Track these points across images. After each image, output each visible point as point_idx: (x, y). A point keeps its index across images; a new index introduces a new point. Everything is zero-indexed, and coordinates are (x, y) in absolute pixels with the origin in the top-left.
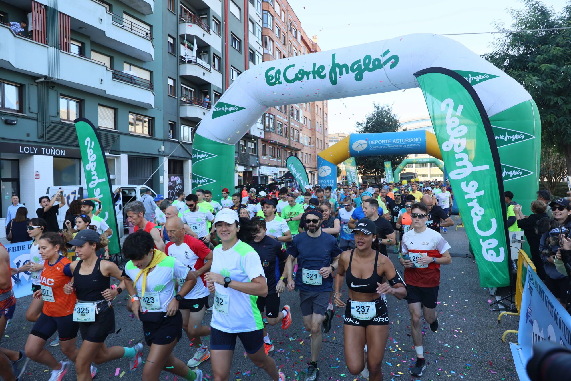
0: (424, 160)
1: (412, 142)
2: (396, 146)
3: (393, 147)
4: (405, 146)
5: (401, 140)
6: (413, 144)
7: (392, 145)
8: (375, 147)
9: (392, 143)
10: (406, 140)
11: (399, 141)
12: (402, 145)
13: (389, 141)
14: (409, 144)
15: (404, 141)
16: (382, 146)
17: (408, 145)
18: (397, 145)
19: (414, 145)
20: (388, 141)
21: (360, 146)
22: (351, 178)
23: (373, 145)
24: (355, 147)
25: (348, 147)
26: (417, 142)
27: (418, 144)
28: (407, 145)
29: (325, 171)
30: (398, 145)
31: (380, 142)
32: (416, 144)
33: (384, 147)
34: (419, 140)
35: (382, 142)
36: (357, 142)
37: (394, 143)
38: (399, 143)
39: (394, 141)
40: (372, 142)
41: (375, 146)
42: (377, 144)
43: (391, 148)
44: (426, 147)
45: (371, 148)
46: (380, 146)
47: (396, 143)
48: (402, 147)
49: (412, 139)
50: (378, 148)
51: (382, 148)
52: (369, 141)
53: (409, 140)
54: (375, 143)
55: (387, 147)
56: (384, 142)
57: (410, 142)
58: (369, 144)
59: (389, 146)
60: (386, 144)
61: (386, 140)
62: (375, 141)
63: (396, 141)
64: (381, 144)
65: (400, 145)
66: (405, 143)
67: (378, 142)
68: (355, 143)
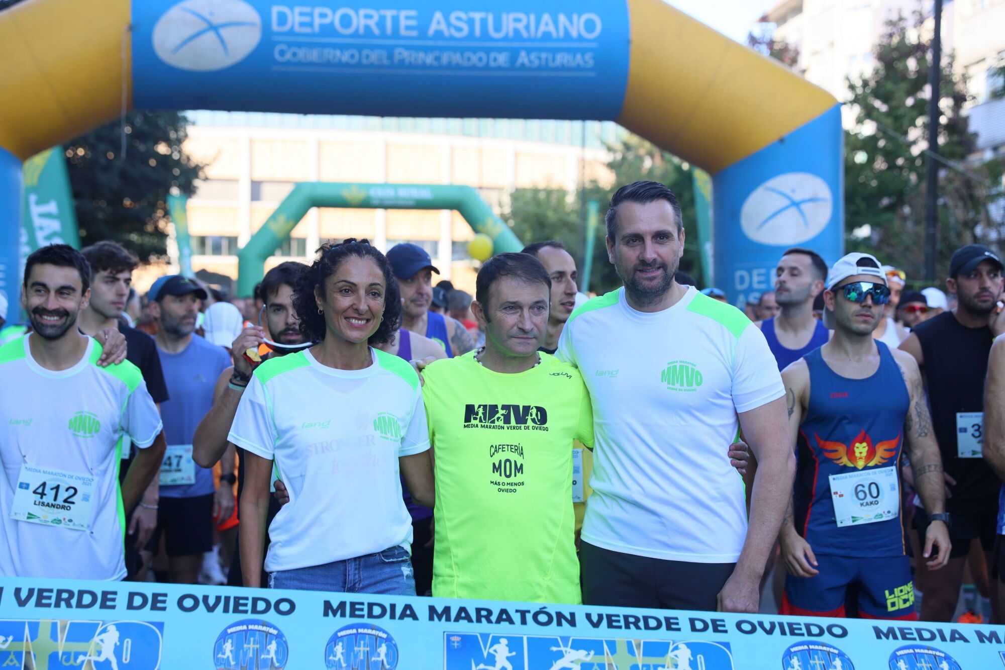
1: (547, 36)
2: (445, 58)
3: (429, 59)
4: (502, 59)
5: (484, 22)
6: (554, 51)
7: (427, 50)
8: (313, 55)
10: (512, 22)
11: (471, 22)
12: (488, 51)
13: (406, 18)
14: (529, 51)
15: (498, 28)
16: (360, 48)
17: (523, 58)
18: (454, 49)
19: (562, 59)
20: (396, 20)
21: (210, 36)
23: (295, 41)
25: (127, 37)
26: (580, 38)
27: (583, 51)
28: (515, 54)
30: (462, 50)
31: (346, 21)
32: (573, 51)
33: (374, 56)
34: (590, 25)
35: (362, 19)
37: (439, 34)
38: (471, 36)
39: (438, 22)
40: (295, 17)
41: (311, 46)
42: (328, 30)
43: (411, 66)
44: (623, 76)
45: (283, 55)
46: (343, 47)
47: (452, 38)
48: (487, 67)
49: (546, 17)
50: (328, 64)
51: (359, 64)
52: (275, 10)
53: (527, 27)
54: (311, 24)
55: (390, 56)
56: (372, 23)
57: (535, 40)
58: (275, 27)
59: (405, 54)
60: (383, 35)
61: (389, 14)
62: (311, 15)
63: (449, 24)
64: (356, 34)
65: (475, 50)
66: (506, 39)
67: (334, 18)
68: (174, 13)
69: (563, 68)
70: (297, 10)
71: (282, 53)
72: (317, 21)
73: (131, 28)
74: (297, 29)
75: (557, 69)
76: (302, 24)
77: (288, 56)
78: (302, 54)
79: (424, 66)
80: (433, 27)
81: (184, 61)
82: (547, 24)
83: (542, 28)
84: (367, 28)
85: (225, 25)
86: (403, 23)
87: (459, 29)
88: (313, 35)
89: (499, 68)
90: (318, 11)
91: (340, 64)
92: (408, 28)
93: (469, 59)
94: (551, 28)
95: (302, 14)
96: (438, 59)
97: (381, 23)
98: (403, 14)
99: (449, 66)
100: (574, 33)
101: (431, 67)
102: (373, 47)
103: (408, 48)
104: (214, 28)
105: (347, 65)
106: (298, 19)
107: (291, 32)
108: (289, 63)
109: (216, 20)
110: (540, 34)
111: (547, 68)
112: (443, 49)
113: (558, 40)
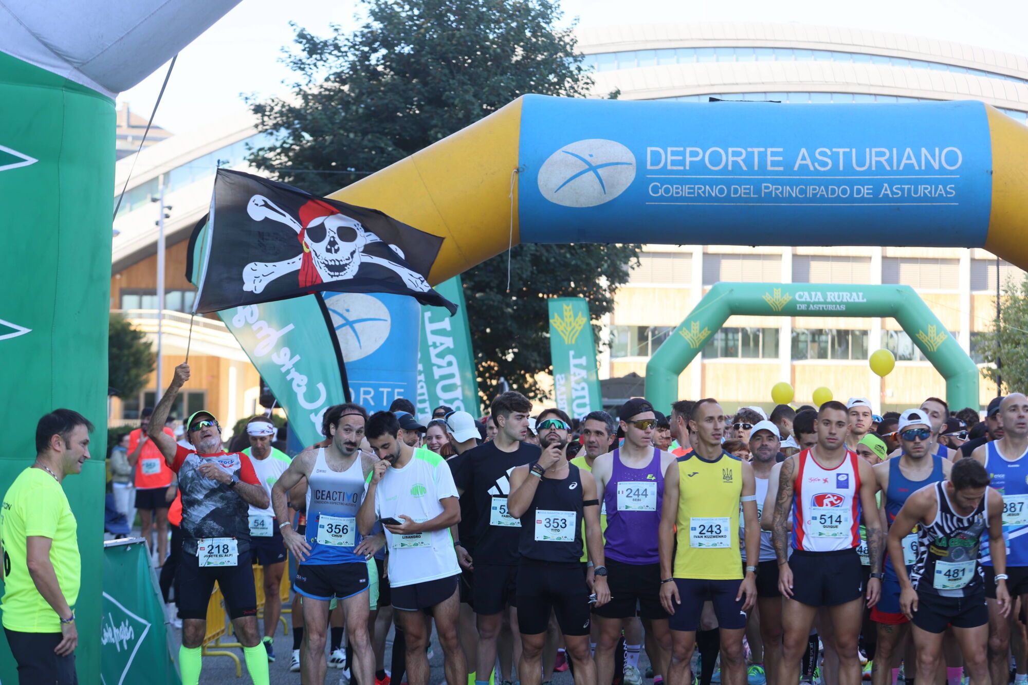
0: (832, 297)
1: (909, 168)
2: (810, 194)
3: (795, 192)
4: (865, 191)
5: (847, 156)
6: (917, 183)
7: (791, 184)
8: (685, 191)
9: (788, 166)
10: (872, 157)
11: (835, 157)
12: (851, 184)
13: (773, 155)
14: (891, 183)
15: (861, 163)
16: (728, 183)
17: (886, 190)
18: (819, 183)
19: (923, 190)
20: (762, 156)
21: (590, 175)
22: (431, 383)
23: (667, 178)
24: (557, 181)
25: (514, 179)
26: (942, 170)
27: (945, 183)
28: (878, 186)
29: (350, 323)
30: (826, 184)
31: (715, 158)
32: (936, 183)
33: (742, 191)
34: (952, 159)
35: (731, 156)
36: (574, 147)
37: (804, 168)
38: (835, 170)
39: (803, 157)
40: (668, 157)
41: (682, 182)
42: (698, 167)
43: (777, 199)
45: (657, 192)
46: (712, 183)
47: (817, 172)
48: (851, 199)
49: (908, 150)
50: (699, 198)
51: (728, 198)
52: (649, 149)
53: (890, 161)
54: (682, 163)
55: (758, 191)
56: (739, 159)
57: (898, 172)
58: (649, 167)
59: (772, 188)
60: (751, 171)
61: (756, 150)
62: (683, 154)
63: (814, 160)
64: (725, 171)
65: (839, 183)
66: (869, 172)
67: (704, 155)
68: (558, 155)
69: (925, 198)
70: (669, 149)
71: (655, 190)
72: (688, 159)
73: (518, 171)
74: (669, 167)
75: (920, 199)
76: (674, 163)
77: (661, 192)
78: (673, 190)
79: (790, 199)
80: (799, 162)
81: (565, 199)
82: (909, 158)
83: (904, 161)
84: (735, 163)
85: (601, 166)
86: (769, 158)
87: (824, 164)
88: (684, 172)
89: (863, 200)
90: (688, 150)
91: (710, 198)
92: (774, 164)
93: (833, 191)
94: (914, 161)
95: (673, 153)
96: (802, 192)
97: (749, 161)
98: (769, 150)
99: (814, 199)
100: (937, 167)
101: (797, 199)
102: (740, 182)
103: (774, 182)
104: (593, 168)
105: (717, 199)
106: (670, 158)
107: (664, 170)
108: (662, 198)
109: (595, 161)
110: (901, 168)
111: (910, 199)
112: (807, 183)
113: (920, 172)
